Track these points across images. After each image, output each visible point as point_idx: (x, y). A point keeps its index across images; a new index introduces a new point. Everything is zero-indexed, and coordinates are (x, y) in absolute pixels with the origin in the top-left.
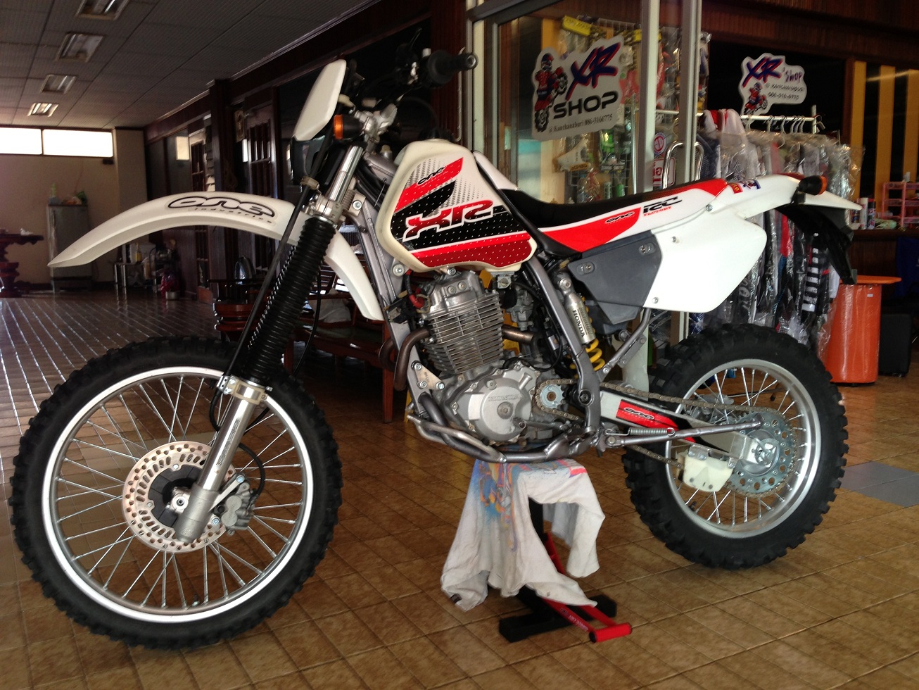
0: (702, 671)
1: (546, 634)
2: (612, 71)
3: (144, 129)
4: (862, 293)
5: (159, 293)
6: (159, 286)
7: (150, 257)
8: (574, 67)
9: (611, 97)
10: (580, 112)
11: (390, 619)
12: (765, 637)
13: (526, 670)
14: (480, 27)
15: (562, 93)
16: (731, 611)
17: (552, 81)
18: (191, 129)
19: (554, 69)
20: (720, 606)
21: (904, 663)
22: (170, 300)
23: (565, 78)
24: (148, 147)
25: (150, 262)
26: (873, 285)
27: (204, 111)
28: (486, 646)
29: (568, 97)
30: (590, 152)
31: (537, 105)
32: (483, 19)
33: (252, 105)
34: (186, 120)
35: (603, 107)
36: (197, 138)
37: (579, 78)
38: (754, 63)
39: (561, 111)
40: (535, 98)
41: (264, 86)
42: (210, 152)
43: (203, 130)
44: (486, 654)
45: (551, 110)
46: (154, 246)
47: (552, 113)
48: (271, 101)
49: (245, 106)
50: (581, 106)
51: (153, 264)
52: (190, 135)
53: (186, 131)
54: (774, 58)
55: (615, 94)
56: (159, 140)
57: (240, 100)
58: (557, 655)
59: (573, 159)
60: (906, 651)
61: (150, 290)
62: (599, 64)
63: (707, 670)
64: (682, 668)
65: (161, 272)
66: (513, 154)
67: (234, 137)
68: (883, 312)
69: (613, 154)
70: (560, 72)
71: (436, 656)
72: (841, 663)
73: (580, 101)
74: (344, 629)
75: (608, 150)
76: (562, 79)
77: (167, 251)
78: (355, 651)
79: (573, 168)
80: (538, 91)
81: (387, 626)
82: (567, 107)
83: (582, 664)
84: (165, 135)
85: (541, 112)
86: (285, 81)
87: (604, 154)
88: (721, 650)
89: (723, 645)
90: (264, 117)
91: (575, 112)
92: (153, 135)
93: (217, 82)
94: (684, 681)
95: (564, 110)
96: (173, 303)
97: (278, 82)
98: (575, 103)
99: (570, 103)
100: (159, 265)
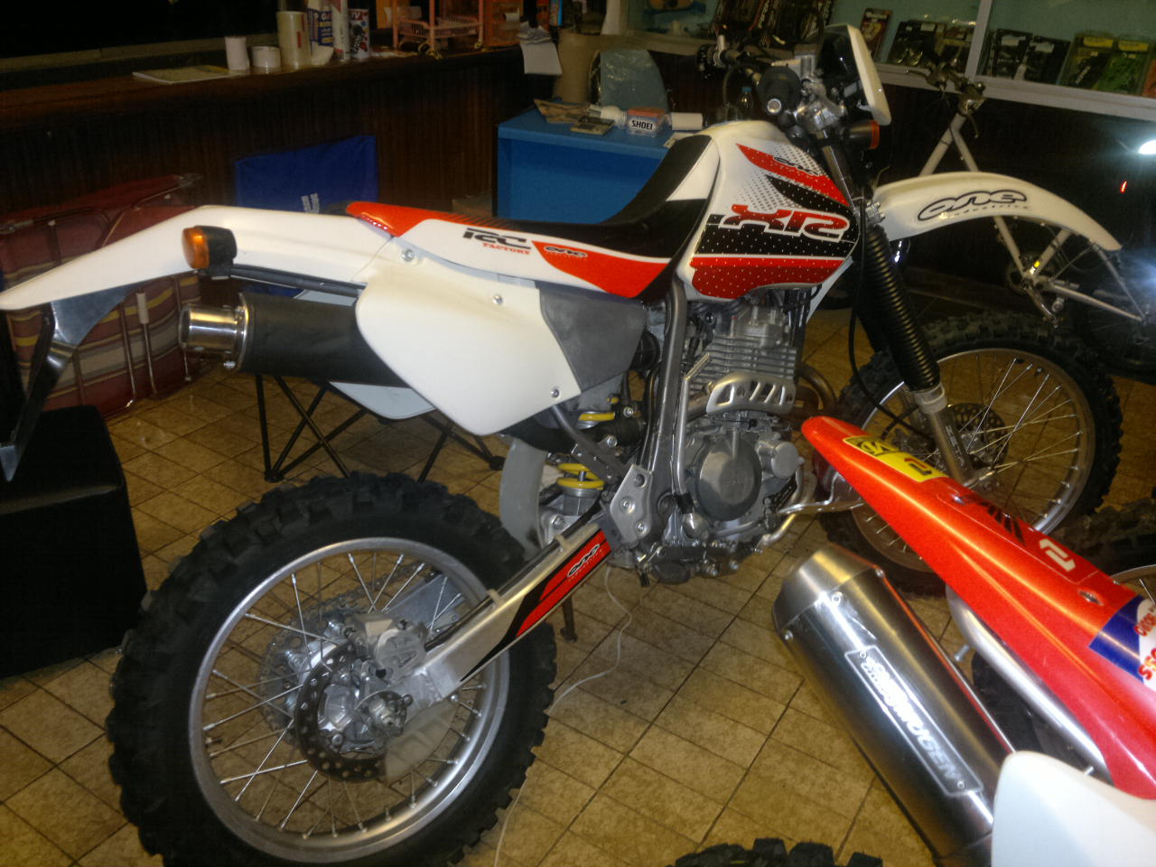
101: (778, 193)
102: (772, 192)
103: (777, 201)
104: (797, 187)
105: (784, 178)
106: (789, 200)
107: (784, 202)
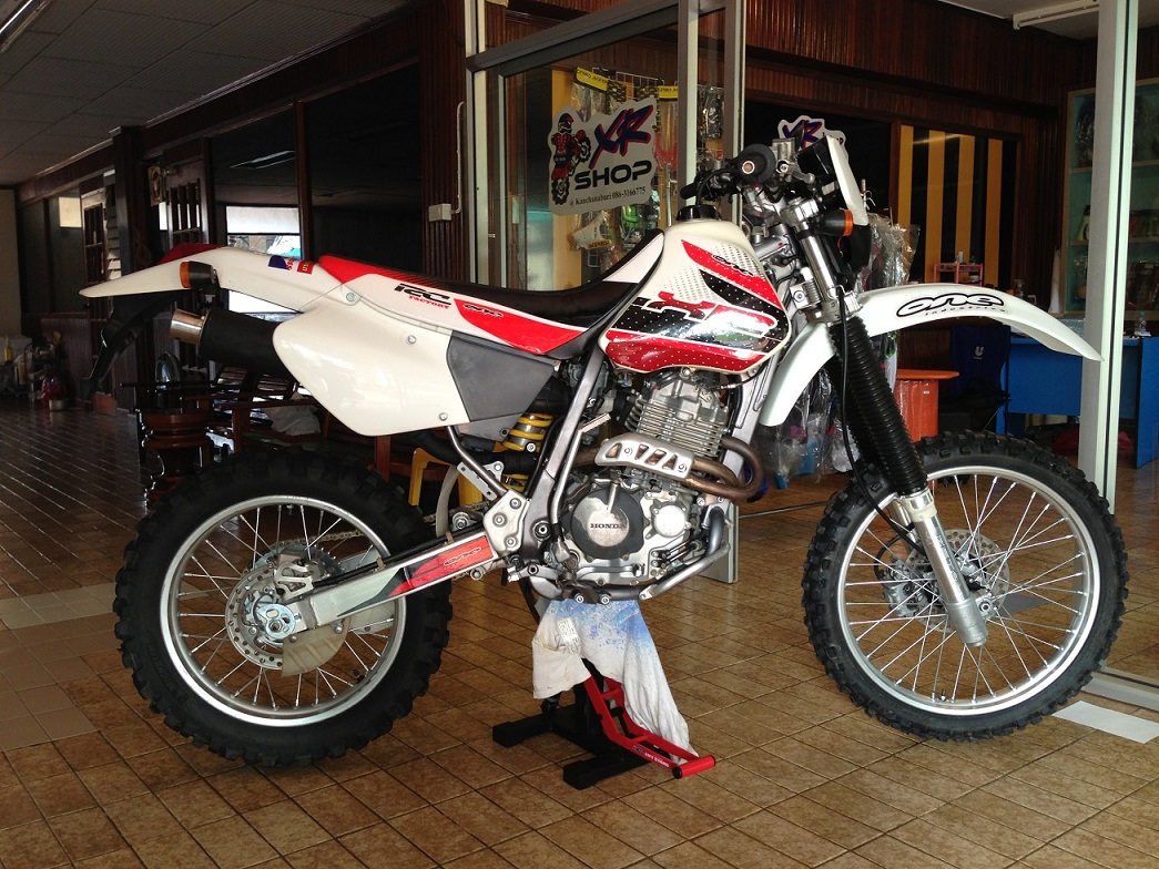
0: (787, 805)
1: (613, 779)
2: (645, 138)
3: (16, 188)
4: (918, 389)
5: (38, 402)
6: (38, 392)
7: (25, 355)
8: (598, 130)
9: (645, 167)
10: (607, 183)
11: (432, 776)
12: (850, 766)
13: (597, 818)
14: (481, 78)
15: (584, 160)
16: (810, 741)
17: (573, 145)
18: (84, 189)
19: (574, 132)
20: (797, 737)
21: (997, 784)
22: (55, 411)
23: (589, 143)
24: (21, 210)
25: (25, 360)
26: (929, 380)
27: (107, 166)
28: (547, 796)
29: (592, 165)
30: (611, 227)
31: (554, 172)
32: (484, 69)
33: (174, 160)
34: (78, 177)
35: (635, 178)
36: (94, 200)
37: (606, 143)
38: (791, 127)
39: (584, 181)
40: (552, 165)
41: (192, 137)
42: (112, 217)
43: (101, 190)
44: (549, 804)
45: (572, 180)
46: (30, 340)
47: (573, 183)
48: (202, 156)
49: (164, 162)
50: (609, 176)
51: (29, 364)
52: (83, 197)
53: (77, 191)
54: (812, 121)
55: (648, 163)
56: (38, 202)
57: (157, 152)
58: (629, 799)
59: (590, 235)
60: (998, 772)
61: (24, 399)
62: (628, 129)
63: (793, 802)
64: (765, 804)
65: (41, 374)
66: (521, 228)
67: (148, 202)
68: (940, 411)
69: (636, 230)
70: (582, 135)
71: (493, 810)
72: (932, 788)
73: (607, 170)
74: (379, 790)
75: (631, 225)
76: (584, 144)
77: (49, 347)
78: (396, 812)
79: (591, 246)
80: (555, 157)
81: (429, 784)
82: (591, 176)
83: (658, 806)
84: (46, 195)
85: (560, 181)
86: (221, 132)
87: (627, 229)
88: (804, 781)
89: (806, 777)
90: (190, 175)
91: (601, 182)
92: (29, 195)
93: (124, 129)
94: (770, 816)
95: (588, 180)
96: (60, 416)
97: (209, 133)
98: (601, 172)
99: (595, 172)
100: (38, 365)
101: (707, 287)
103: (703, 293)
104: (727, 283)
105: (717, 275)
106: (716, 294)
107: (711, 295)
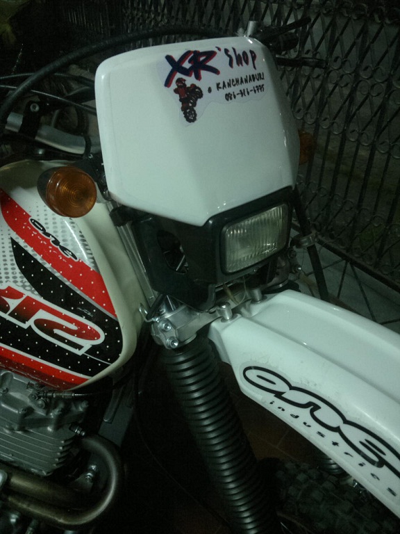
101: (16, 266)
102: (9, 262)
103: (10, 275)
104: (41, 266)
105: (30, 250)
106: (25, 280)
107: (19, 279)
